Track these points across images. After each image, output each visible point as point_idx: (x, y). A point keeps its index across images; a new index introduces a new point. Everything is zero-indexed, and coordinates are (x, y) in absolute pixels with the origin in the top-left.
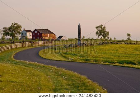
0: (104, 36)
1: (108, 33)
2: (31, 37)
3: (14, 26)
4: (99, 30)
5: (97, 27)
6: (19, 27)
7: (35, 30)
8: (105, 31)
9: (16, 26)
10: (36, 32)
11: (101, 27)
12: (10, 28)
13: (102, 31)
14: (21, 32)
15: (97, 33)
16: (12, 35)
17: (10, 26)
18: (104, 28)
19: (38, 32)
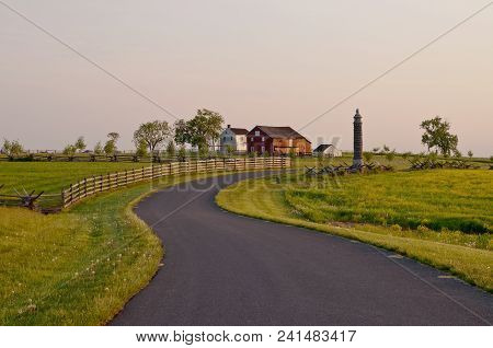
0: (445, 148)
1: (455, 140)
2: (245, 148)
3: (203, 119)
4: (430, 132)
5: (425, 124)
6: (216, 120)
7: (257, 128)
8: (448, 134)
9: (207, 117)
10: (257, 134)
11: (436, 122)
12: (193, 123)
13: (438, 135)
14: (219, 132)
15: (425, 139)
16: (197, 141)
17: (193, 118)
18: (445, 126)
19: (262, 133)
